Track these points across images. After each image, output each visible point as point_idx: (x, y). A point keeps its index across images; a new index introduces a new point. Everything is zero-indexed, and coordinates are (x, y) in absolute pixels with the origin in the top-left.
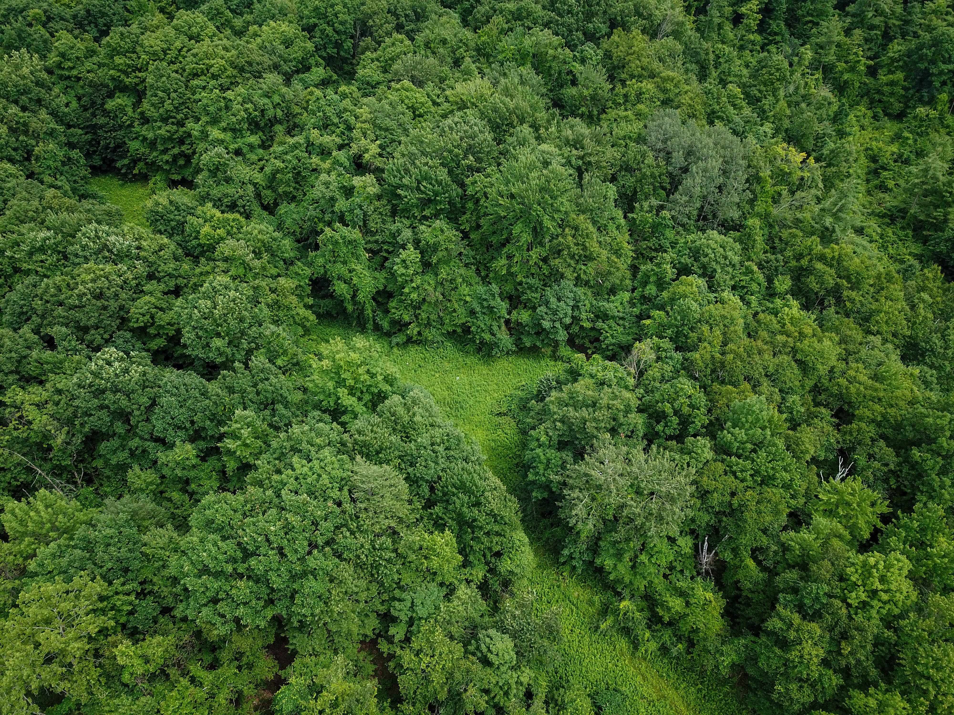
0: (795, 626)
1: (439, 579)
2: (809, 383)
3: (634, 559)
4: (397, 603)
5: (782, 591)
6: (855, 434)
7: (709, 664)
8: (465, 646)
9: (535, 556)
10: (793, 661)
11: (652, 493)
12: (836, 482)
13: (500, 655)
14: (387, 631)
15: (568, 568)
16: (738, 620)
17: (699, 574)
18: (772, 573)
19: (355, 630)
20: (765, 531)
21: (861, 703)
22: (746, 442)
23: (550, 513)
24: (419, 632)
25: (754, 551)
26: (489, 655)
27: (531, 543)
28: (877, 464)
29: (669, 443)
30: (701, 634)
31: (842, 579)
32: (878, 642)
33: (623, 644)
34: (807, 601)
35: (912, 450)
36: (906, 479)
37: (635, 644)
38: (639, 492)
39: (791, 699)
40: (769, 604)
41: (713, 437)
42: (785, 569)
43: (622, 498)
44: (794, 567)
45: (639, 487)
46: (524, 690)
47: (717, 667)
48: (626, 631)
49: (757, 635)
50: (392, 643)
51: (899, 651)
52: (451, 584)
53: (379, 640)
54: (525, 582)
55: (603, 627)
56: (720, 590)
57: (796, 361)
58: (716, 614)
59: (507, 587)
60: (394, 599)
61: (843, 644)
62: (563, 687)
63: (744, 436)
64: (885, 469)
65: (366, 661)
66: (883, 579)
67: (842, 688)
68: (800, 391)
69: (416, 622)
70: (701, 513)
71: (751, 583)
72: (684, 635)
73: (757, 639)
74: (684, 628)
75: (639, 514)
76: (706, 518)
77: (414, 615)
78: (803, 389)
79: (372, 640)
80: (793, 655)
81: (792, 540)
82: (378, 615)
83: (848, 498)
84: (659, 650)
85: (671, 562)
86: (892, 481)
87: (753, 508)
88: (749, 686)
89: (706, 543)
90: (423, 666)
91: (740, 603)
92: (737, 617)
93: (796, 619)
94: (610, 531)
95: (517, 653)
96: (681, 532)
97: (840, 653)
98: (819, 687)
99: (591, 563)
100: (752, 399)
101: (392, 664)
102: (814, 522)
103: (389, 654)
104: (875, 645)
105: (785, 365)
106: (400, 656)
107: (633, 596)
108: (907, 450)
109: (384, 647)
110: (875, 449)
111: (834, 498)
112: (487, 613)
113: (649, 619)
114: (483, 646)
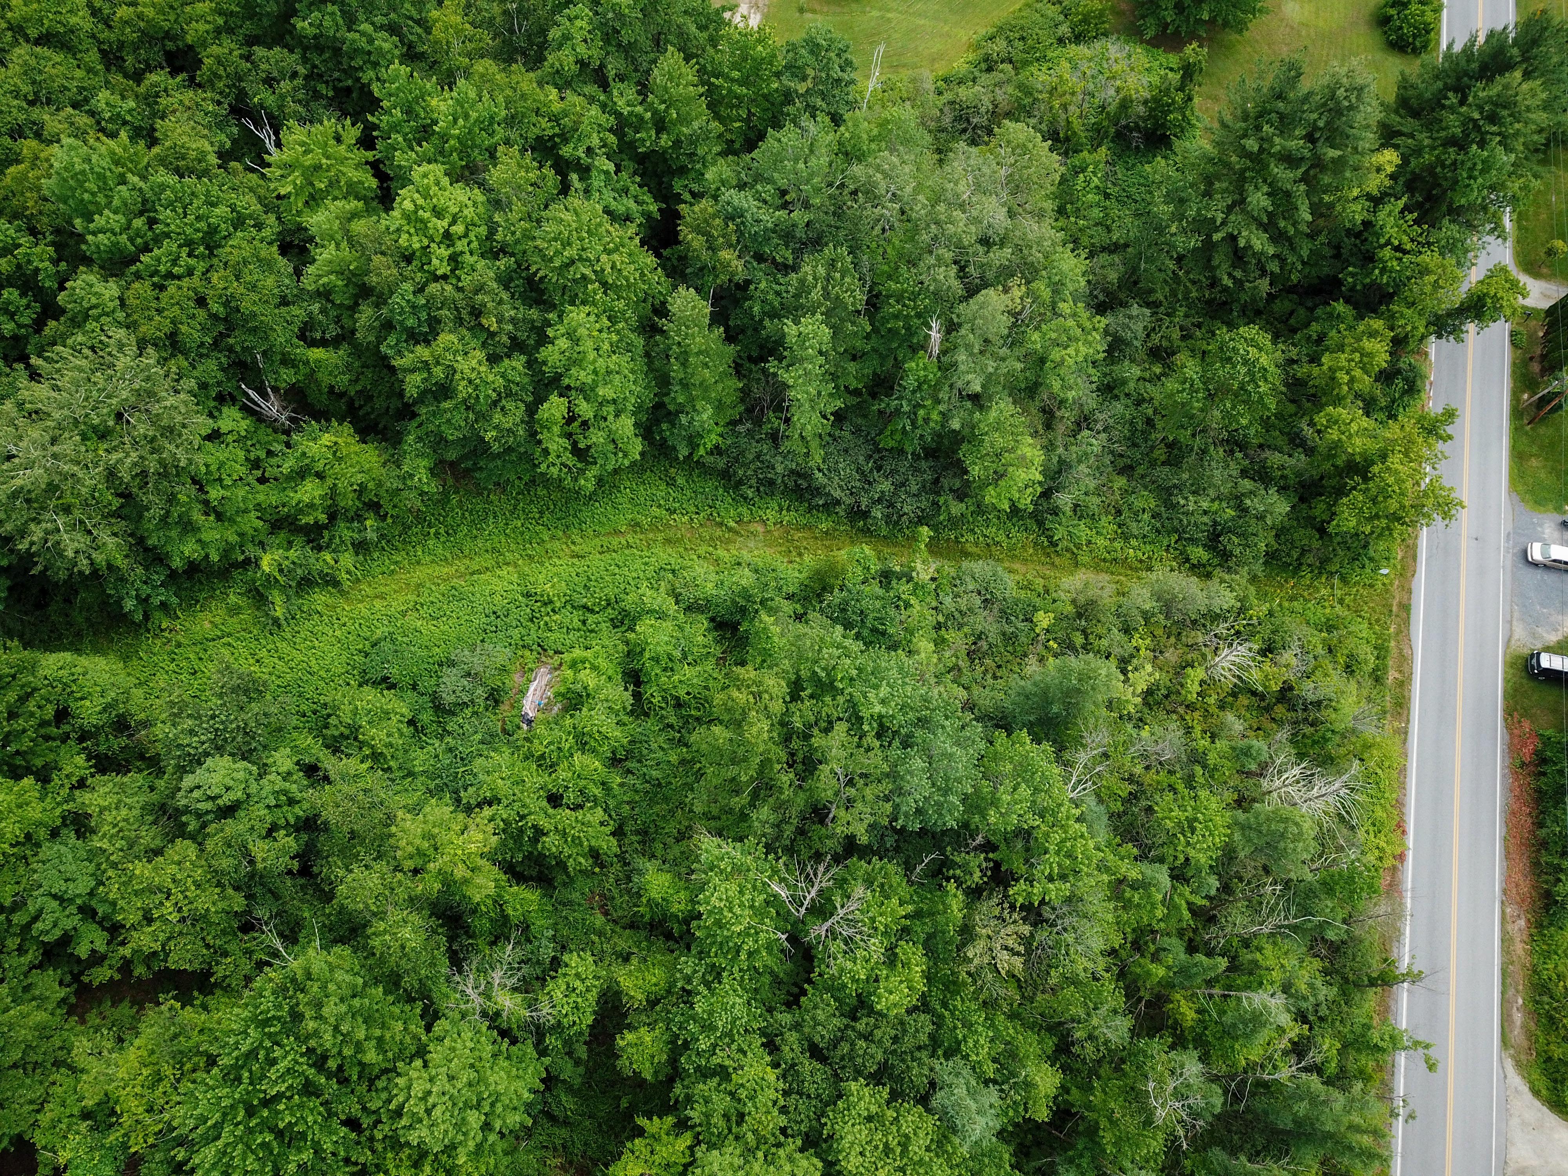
0: (431, 361)
1: (42, 834)
2: (93, 57)
3: (208, 508)
4: (39, 925)
5: (379, 343)
6: (221, 72)
7: (412, 500)
8: (183, 835)
9: (104, 654)
10: (470, 396)
11: (119, 416)
12: (275, 156)
13: (231, 783)
14: (79, 960)
15: (157, 615)
16: (381, 426)
17: (287, 432)
18: (346, 336)
19: (41, 1016)
20: (284, 302)
21: (557, 356)
22: (129, 222)
23: (44, 592)
24: (114, 904)
25: (302, 337)
26: (220, 802)
27: (78, 651)
28: (285, 86)
29: (47, 331)
30: (371, 485)
31: (408, 259)
32: (505, 281)
33: (320, 599)
34: (411, 322)
35: (294, 26)
36: (329, 69)
37: (331, 582)
38: (103, 435)
39: (509, 430)
40: (385, 371)
41: (87, 261)
42: (352, 316)
43: (97, 465)
44: (357, 304)
45: (94, 429)
46: (301, 774)
47: (422, 494)
48: (306, 584)
49: (414, 415)
50: (104, 957)
51: (527, 269)
52: (64, 818)
53: (85, 979)
54: (138, 693)
55: (279, 612)
56: (328, 420)
57: (38, 42)
58: (357, 448)
59: (128, 727)
60: (27, 927)
61: (484, 321)
62: (329, 716)
63: (117, 217)
64: (299, 82)
65: (108, 1013)
66: (438, 213)
67: (529, 364)
68: (96, 81)
69: (93, 903)
70: (200, 368)
71: (343, 373)
72: (358, 509)
73: (418, 420)
74: (349, 501)
75: (141, 457)
76: (211, 365)
77: (79, 901)
78: (96, 74)
79: (77, 993)
80: (463, 390)
81: (320, 276)
82: (40, 966)
83: (308, 160)
84: (357, 554)
85: (247, 459)
86: (322, 88)
87: (242, 290)
88: (467, 471)
89: (250, 392)
90: (174, 917)
91: (361, 407)
92: (377, 424)
93: (423, 352)
94: (141, 517)
95: (244, 759)
96: (211, 415)
97: (492, 335)
98: (515, 389)
99: (173, 575)
100: (57, 155)
101: (140, 970)
102: (313, 231)
103: (119, 970)
104: (507, 288)
105: (33, 62)
106: (135, 952)
107: (262, 544)
108: (291, 33)
109: (102, 974)
110: (263, 66)
111: (297, 177)
112: (151, 778)
113: (309, 542)
114: (200, 805)
